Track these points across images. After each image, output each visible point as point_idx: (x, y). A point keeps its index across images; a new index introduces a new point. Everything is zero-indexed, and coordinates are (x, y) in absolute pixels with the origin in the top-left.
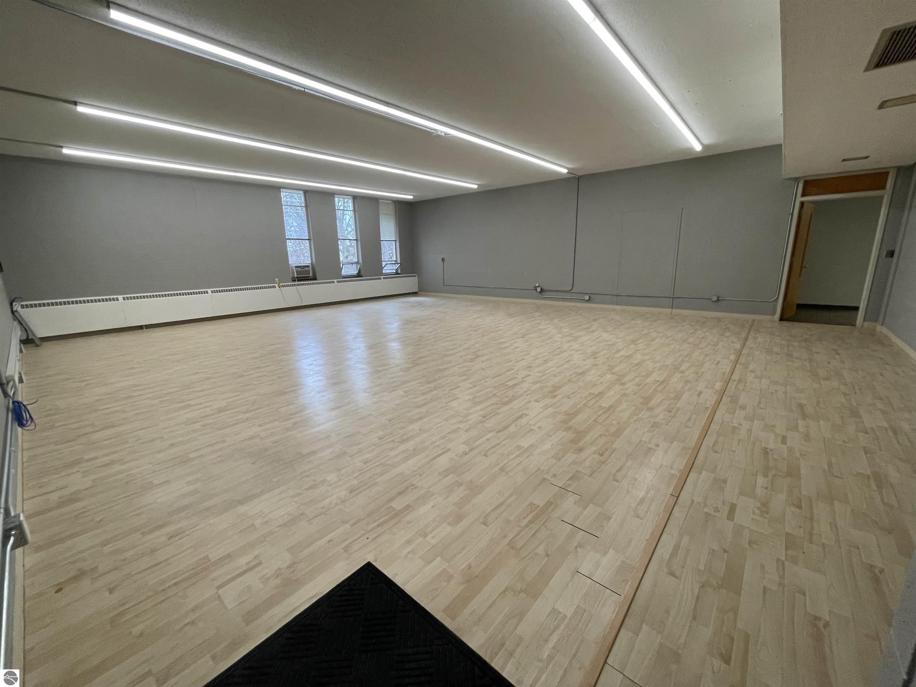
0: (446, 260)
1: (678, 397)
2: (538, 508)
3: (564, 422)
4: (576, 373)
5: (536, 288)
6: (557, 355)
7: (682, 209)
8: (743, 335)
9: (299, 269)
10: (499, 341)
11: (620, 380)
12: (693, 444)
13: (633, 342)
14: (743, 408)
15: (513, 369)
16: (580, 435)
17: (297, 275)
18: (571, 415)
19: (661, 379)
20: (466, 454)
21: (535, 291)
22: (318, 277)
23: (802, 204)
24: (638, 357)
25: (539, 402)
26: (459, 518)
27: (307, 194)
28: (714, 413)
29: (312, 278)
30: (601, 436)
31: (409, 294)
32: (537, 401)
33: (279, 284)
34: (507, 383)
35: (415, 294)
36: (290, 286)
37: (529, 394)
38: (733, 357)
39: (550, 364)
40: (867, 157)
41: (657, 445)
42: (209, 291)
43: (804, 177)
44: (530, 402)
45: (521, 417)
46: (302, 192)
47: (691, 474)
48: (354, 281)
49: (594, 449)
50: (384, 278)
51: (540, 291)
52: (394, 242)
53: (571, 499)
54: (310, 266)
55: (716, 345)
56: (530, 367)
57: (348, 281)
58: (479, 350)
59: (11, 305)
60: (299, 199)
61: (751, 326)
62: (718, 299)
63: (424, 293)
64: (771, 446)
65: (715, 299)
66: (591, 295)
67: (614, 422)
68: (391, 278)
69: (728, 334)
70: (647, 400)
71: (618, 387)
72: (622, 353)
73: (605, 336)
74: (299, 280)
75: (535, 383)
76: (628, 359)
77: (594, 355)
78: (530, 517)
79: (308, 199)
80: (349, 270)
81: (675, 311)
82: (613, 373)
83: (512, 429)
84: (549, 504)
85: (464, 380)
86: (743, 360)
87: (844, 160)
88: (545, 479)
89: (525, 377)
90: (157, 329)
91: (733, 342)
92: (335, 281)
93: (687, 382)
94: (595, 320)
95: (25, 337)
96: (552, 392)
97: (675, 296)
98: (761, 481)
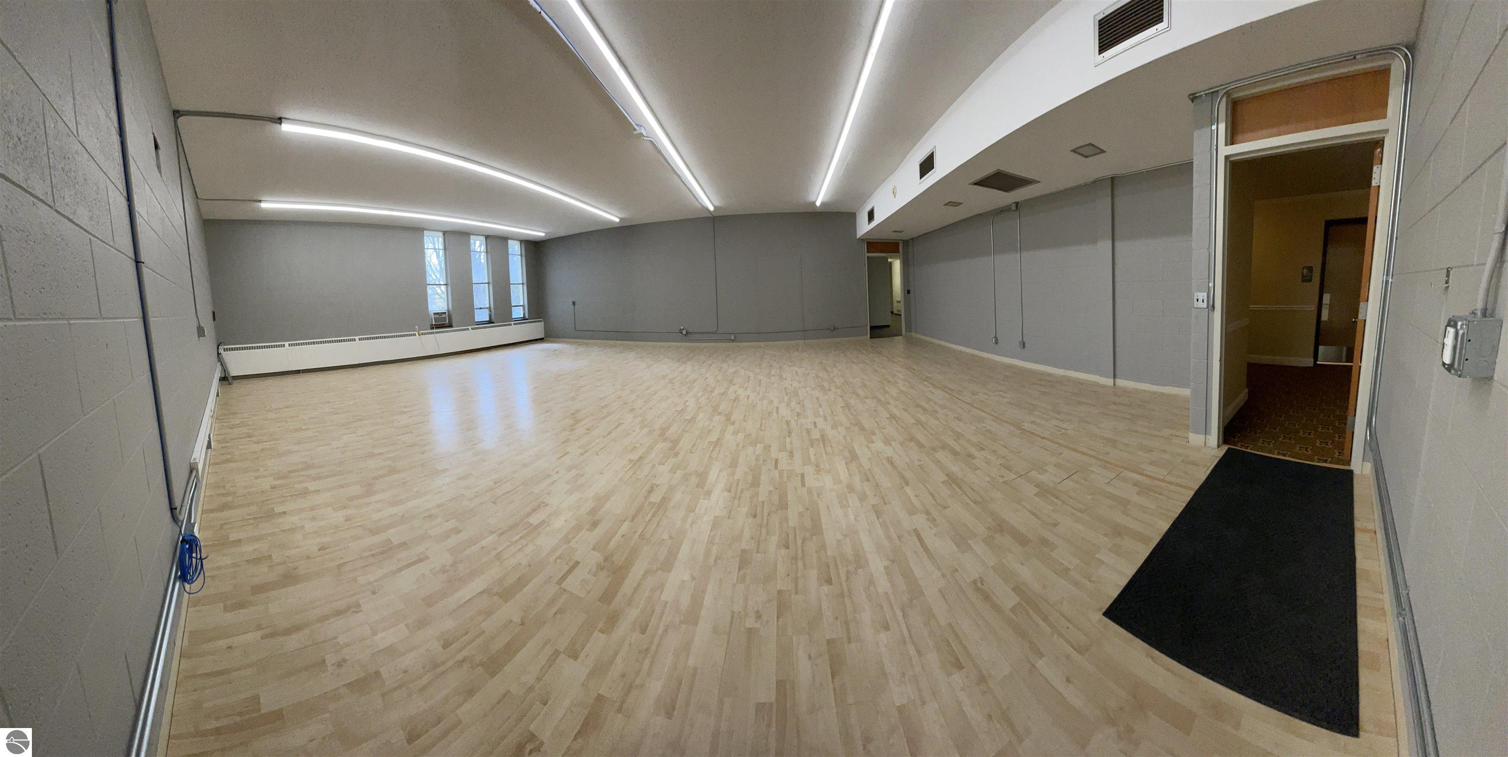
0: (577, 303)
5: (681, 329)
9: (437, 316)
17: (435, 322)
21: (680, 334)
22: (453, 324)
23: (868, 258)
27: (446, 236)
29: (448, 325)
31: (537, 340)
33: (419, 332)
35: (541, 340)
36: (429, 333)
43: (868, 239)
46: (441, 234)
48: (486, 327)
50: (514, 324)
51: (685, 333)
52: (522, 284)
54: (447, 313)
57: (481, 327)
59: (218, 348)
61: (857, 345)
62: (835, 328)
63: (551, 339)
65: (832, 329)
66: (738, 335)
68: (520, 323)
74: (437, 328)
79: (447, 241)
80: (482, 316)
81: (807, 341)
87: (894, 232)
90: (330, 372)
92: (470, 328)
95: (223, 376)
97: (805, 329)
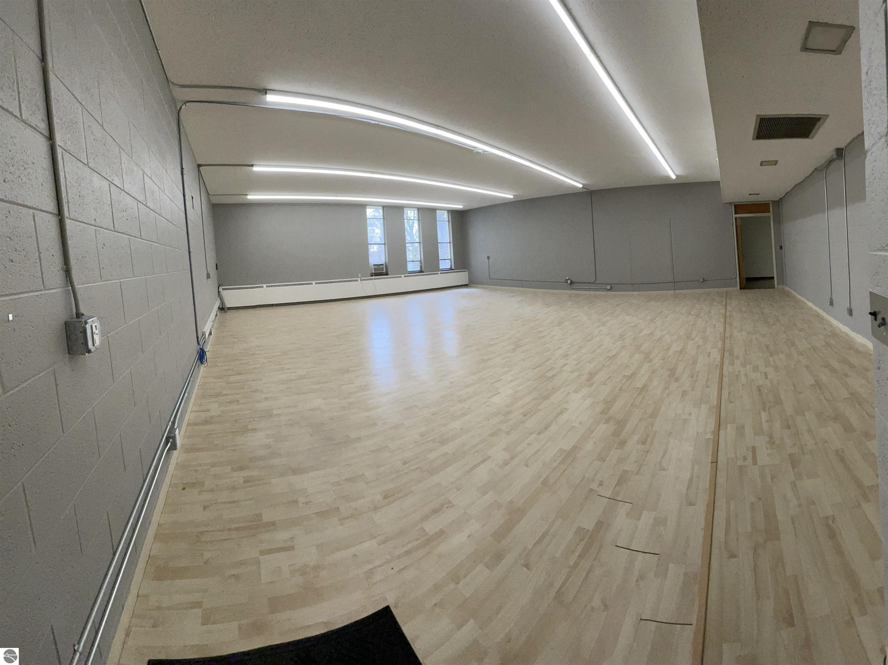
0: (491, 258)
1: (695, 362)
2: (587, 534)
3: (603, 412)
4: (609, 357)
5: (567, 280)
6: (590, 340)
7: (670, 219)
8: (724, 303)
9: (376, 267)
10: (539, 330)
11: (647, 358)
12: (715, 402)
13: (652, 321)
14: (738, 357)
15: (552, 359)
16: (621, 424)
17: (374, 271)
18: (608, 404)
19: (679, 349)
20: (507, 465)
21: (566, 283)
22: (389, 273)
23: (736, 218)
24: (658, 334)
25: (577, 393)
26: (499, 557)
27: (385, 209)
28: (722, 369)
29: (385, 274)
30: (641, 420)
31: (461, 286)
32: (576, 392)
33: (361, 279)
34: (547, 374)
35: (465, 286)
36: (369, 279)
37: (568, 384)
38: (722, 320)
39: (583, 351)
40: (759, 194)
41: (690, 414)
42: (314, 282)
43: (734, 202)
44: (569, 393)
45: (561, 413)
46: (381, 207)
47: (721, 431)
48: (419, 275)
49: (636, 437)
50: (441, 273)
51: (570, 283)
52: (449, 244)
53: (623, 509)
54: (384, 265)
55: (710, 312)
56: (567, 355)
57: (411, 276)
58: (520, 340)
59: (219, 288)
60: (379, 213)
61: (726, 295)
62: (704, 280)
63: (475, 285)
64: (761, 383)
65: (702, 280)
66: (612, 285)
67: (649, 402)
68: (446, 273)
69: (714, 303)
70: (672, 372)
71: (646, 365)
72: (645, 332)
73: (628, 318)
74: (375, 275)
75: (572, 372)
76: (650, 336)
77: (622, 337)
78: (579, 550)
79: (385, 213)
80: (414, 267)
81: (677, 292)
82: (640, 352)
83: (553, 428)
84: (600, 524)
85: (506, 373)
86: (728, 320)
87: (750, 194)
88: (591, 490)
89: (563, 366)
91: (720, 309)
92: (402, 276)
93: (698, 347)
94: (617, 305)
95: (221, 306)
96: (588, 380)
97: (675, 280)
98: (764, 416)
